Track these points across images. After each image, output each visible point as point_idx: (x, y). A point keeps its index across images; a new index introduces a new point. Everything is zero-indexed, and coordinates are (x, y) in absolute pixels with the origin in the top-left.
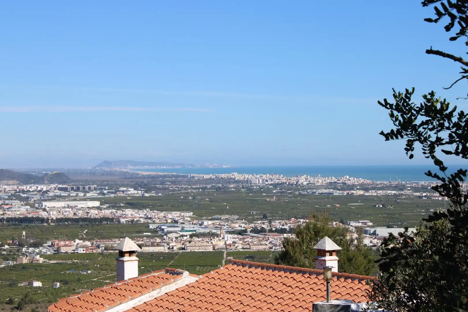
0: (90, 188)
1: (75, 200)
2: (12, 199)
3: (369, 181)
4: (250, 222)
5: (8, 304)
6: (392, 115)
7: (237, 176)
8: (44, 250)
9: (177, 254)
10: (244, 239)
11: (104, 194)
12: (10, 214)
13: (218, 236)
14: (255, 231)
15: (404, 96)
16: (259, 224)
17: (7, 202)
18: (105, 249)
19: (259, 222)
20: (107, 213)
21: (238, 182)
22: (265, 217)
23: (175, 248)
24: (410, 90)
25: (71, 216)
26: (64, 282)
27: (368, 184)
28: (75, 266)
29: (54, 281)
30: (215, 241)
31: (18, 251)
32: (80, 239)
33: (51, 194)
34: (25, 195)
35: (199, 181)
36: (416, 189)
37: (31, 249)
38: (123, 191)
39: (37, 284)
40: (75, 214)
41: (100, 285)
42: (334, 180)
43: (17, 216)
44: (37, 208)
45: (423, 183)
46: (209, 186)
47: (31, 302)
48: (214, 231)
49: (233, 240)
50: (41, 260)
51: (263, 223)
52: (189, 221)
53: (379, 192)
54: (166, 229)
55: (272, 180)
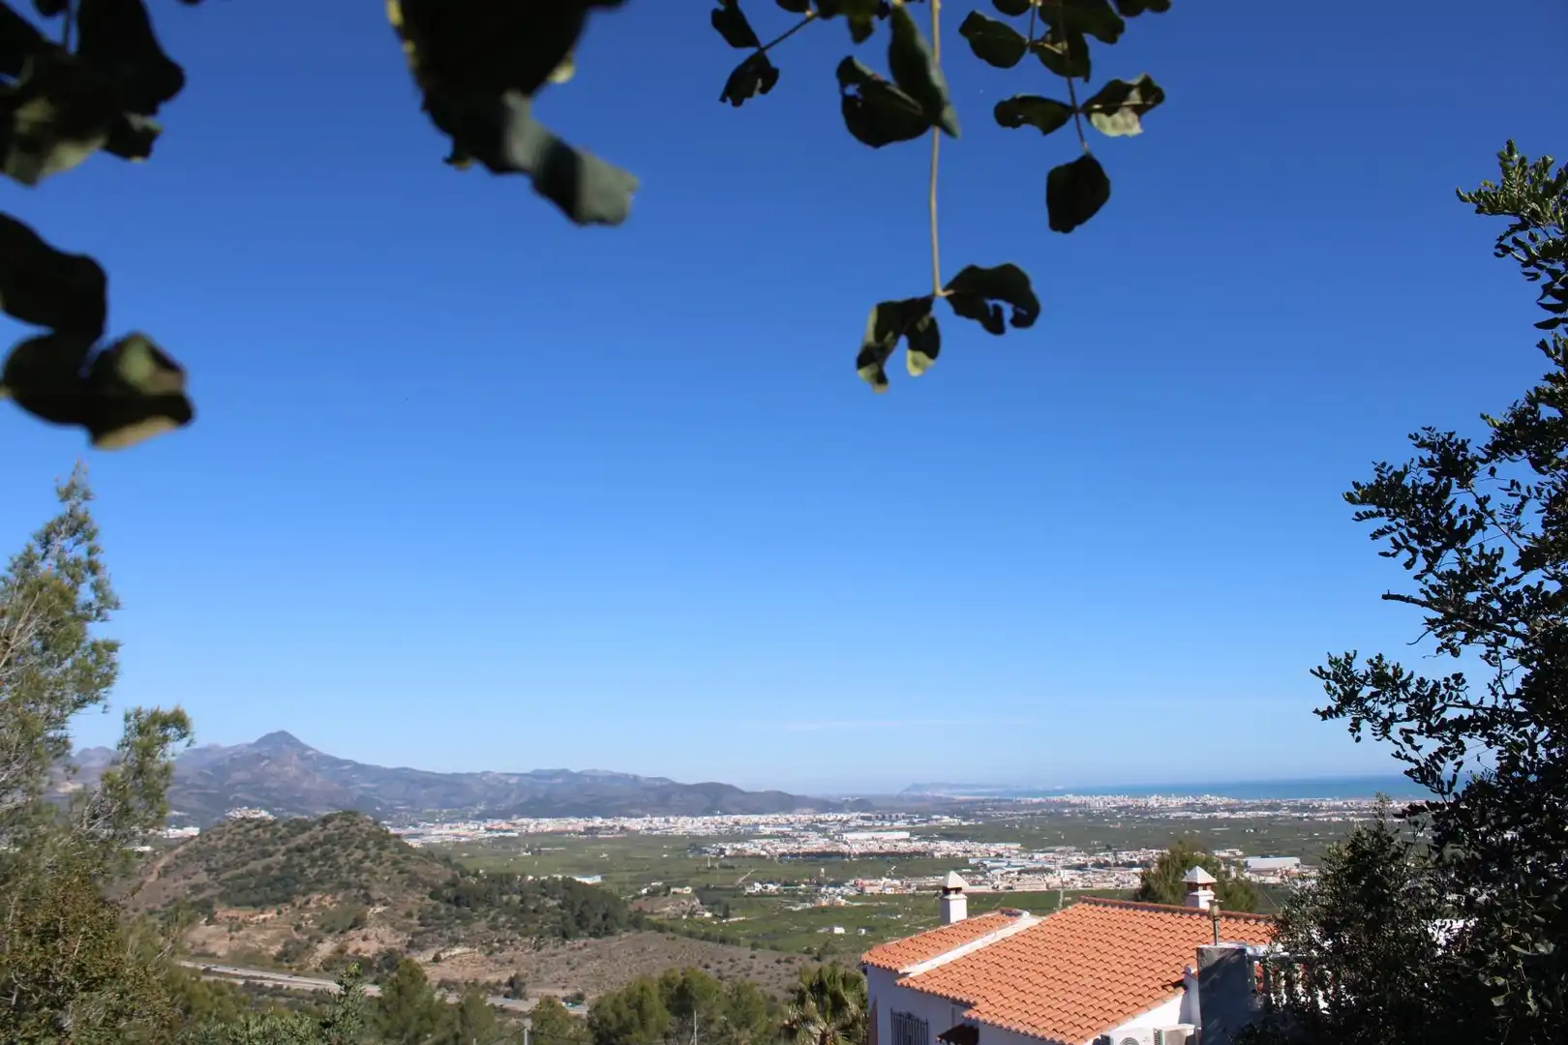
0: (897, 817)
1: (880, 831)
2: (808, 830)
3: (1233, 801)
4: (1091, 854)
5: (805, 953)
6: (1328, 688)
7: (1074, 799)
8: (846, 891)
9: (1002, 894)
10: (1084, 874)
11: (914, 823)
12: (806, 848)
13: (1050, 871)
14: (1098, 865)
15: (1343, 663)
16: (1102, 856)
17: (802, 834)
18: (917, 889)
19: (1102, 854)
20: (918, 845)
21: (1075, 805)
22: (1109, 848)
23: (1000, 888)
24: (1352, 655)
25: (876, 849)
26: (871, 929)
27: (1235, 804)
28: (882, 910)
29: (858, 928)
30: (1049, 878)
31: (816, 891)
32: (888, 878)
33: (853, 824)
34: (823, 826)
35: (1027, 806)
36: (1294, 809)
37: (831, 890)
38: (936, 820)
39: (839, 930)
40: (881, 848)
41: (911, 931)
42: (1191, 800)
43: (814, 850)
44: (837, 841)
45: (1303, 800)
46: (1039, 812)
47: (834, 952)
48: (1047, 866)
49: (1071, 877)
50: (843, 902)
51: (1107, 856)
52: (1017, 855)
53: (1249, 813)
54: (988, 864)
55: (1115, 802)
